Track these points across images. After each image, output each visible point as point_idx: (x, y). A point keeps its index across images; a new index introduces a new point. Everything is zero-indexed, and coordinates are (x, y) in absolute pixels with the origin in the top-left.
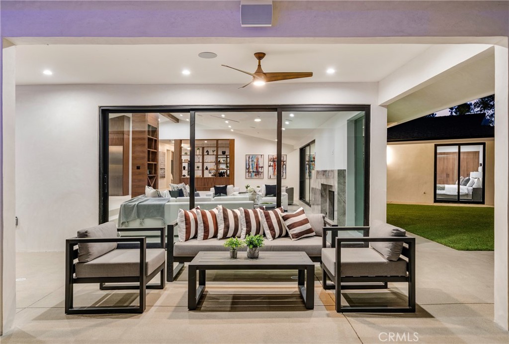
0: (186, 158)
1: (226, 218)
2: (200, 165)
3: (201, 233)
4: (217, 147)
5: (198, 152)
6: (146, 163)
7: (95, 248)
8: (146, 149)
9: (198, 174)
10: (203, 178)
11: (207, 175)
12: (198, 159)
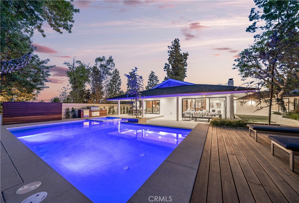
0: (194, 103)
1: (200, 113)
2: (197, 105)
3: (196, 115)
4: (202, 101)
5: (196, 102)
6: (186, 105)
7: (185, 115)
8: (186, 102)
9: (197, 107)
10: (198, 108)
11: (199, 107)
12: (197, 104)
